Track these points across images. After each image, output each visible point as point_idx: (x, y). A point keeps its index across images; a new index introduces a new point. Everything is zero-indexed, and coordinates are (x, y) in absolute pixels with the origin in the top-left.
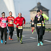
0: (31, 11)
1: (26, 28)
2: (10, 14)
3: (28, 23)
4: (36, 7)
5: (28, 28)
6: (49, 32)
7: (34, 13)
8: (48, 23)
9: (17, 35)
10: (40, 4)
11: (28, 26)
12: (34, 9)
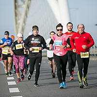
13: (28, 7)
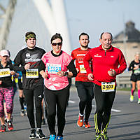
2: (82, 42)
10: (134, 24)
13: (10, 18)
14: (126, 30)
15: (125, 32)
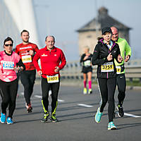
0: (80, 31)
1: (68, 77)
3: (72, 66)
4: (94, 20)
5: (73, 77)
6: (131, 88)
7: (89, 37)
8: (129, 64)
9: (41, 97)
10: (106, 11)
11: (71, 73)
12: (88, 25)
14: (99, 17)
15: (97, 19)
